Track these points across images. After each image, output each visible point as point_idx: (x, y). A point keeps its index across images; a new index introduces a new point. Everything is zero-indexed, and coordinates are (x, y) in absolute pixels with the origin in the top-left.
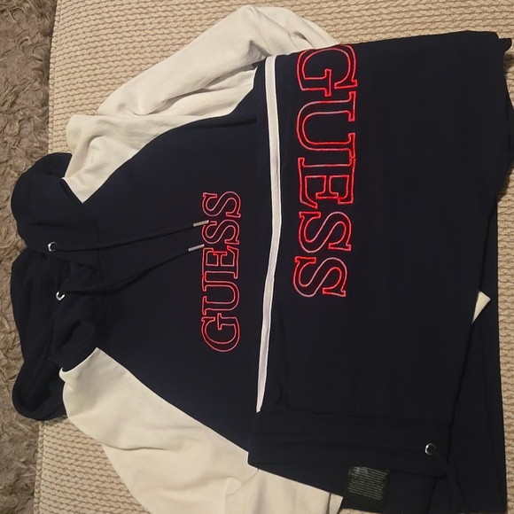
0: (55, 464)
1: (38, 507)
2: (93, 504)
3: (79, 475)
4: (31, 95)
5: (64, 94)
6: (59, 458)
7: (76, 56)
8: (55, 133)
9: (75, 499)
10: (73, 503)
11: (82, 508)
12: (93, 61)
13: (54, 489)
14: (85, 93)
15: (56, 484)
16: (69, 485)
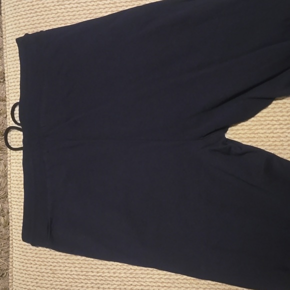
0: (22, 257)
1: (12, 285)
2: (49, 281)
3: (38, 263)
6: (24, 254)
8: (8, 46)
9: (37, 279)
10: (35, 281)
11: (42, 283)
13: (22, 273)
14: (27, 18)
15: (24, 270)
16: (32, 269)
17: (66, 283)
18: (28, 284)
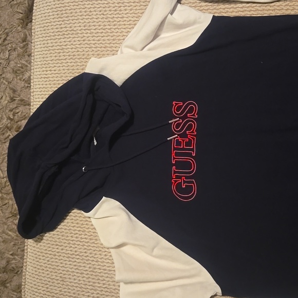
0: (35, 262)
1: (24, 287)
2: (58, 287)
3: (50, 270)
4: (16, 35)
5: (42, 39)
6: (38, 260)
7: (49, 16)
8: (35, 63)
9: (47, 284)
10: (46, 286)
11: (52, 289)
12: (60, 19)
13: (34, 277)
14: (55, 39)
15: (36, 275)
16: (43, 275)
17: (74, 291)
18: (39, 288)
